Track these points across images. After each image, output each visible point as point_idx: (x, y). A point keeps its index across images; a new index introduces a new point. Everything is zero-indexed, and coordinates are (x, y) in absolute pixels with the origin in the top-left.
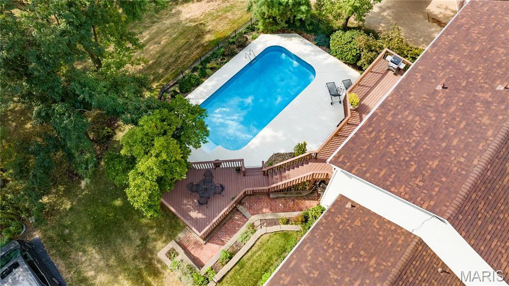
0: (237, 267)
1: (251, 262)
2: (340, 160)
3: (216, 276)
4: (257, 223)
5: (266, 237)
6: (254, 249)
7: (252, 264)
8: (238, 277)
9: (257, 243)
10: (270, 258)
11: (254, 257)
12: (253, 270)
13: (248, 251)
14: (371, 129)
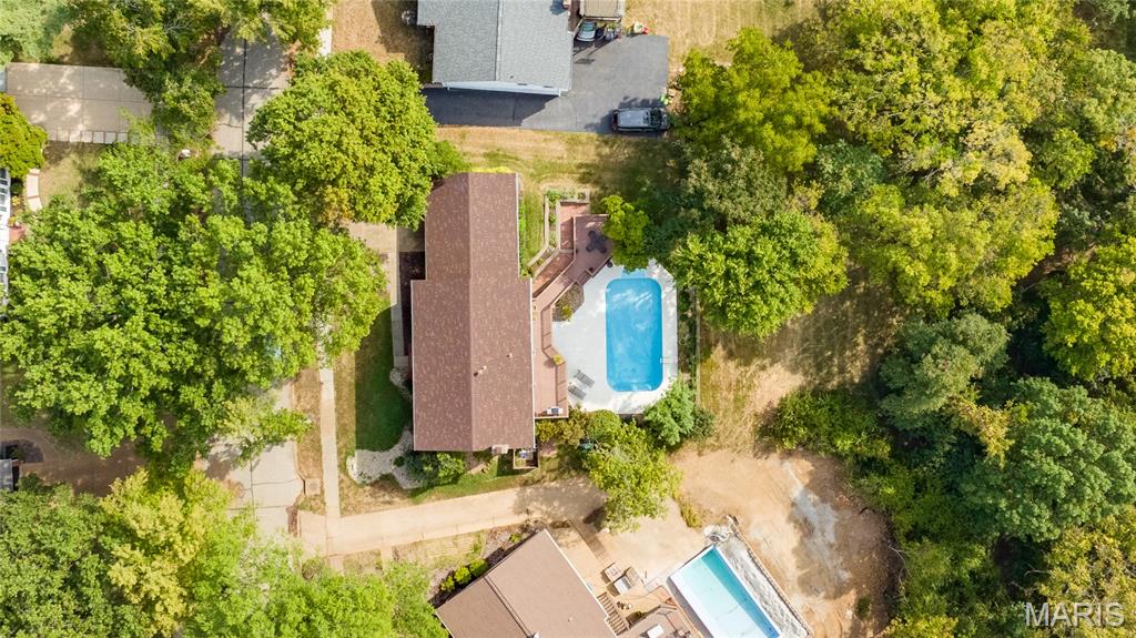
0: (542, 218)
1: (538, 227)
3: (548, 204)
4: (553, 249)
5: (542, 245)
6: (542, 234)
8: (538, 214)
9: (543, 238)
11: (538, 230)
12: (534, 224)
13: (544, 230)
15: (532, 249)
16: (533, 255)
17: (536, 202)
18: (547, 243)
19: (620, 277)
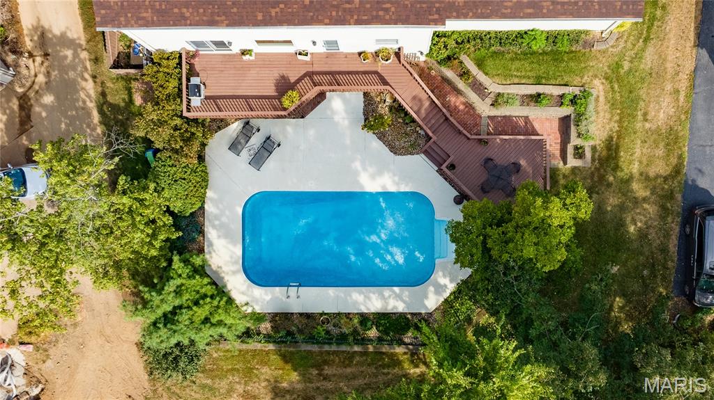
0: (544, 81)
1: (529, 74)
2: (436, 17)
3: (567, 92)
4: (489, 101)
5: (497, 80)
6: (516, 81)
7: (530, 71)
8: (551, 73)
9: (509, 82)
10: (512, 59)
11: (523, 74)
12: (534, 66)
13: (523, 84)
14: (381, 13)
15: (489, 63)
16: (480, 64)
17: (572, 71)
18: (500, 89)
19: (437, 217)
